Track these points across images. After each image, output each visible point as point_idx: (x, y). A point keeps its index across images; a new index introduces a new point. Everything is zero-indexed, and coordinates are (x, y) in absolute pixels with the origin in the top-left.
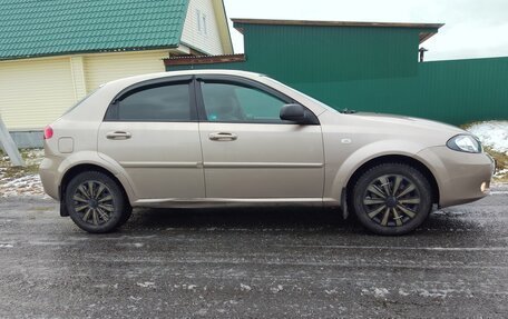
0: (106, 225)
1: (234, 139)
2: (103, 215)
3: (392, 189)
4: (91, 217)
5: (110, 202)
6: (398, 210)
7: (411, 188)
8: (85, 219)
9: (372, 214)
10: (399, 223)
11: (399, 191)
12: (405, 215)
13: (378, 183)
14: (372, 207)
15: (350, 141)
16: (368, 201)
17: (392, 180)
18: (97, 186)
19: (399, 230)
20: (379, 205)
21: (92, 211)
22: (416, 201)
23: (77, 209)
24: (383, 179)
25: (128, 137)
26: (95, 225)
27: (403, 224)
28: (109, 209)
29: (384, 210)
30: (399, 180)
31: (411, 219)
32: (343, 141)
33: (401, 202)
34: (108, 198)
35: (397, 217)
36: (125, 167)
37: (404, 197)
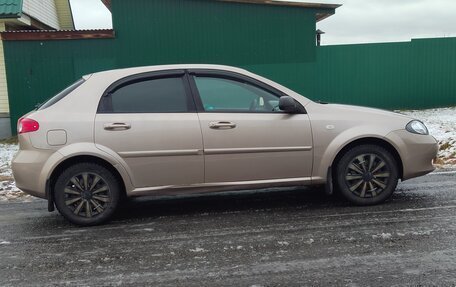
0: (101, 216)
1: (233, 127)
2: (98, 206)
3: (367, 166)
4: (84, 210)
5: (105, 193)
6: (373, 183)
7: (382, 164)
8: (76, 212)
9: (353, 188)
10: (374, 194)
11: (373, 167)
12: (378, 187)
13: (357, 162)
14: (352, 182)
15: (333, 127)
16: (349, 178)
17: (367, 158)
18: (91, 177)
19: (374, 200)
20: (358, 180)
21: (85, 204)
22: (386, 175)
23: (68, 202)
24: (360, 158)
25: (128, 128)
26: (89, 217)
27: (378, 194)
28: (105, 200)
29: (362, 184)
30: (372, 158)
31: (383, 190)
32: (327, 127)
33: (375, 176)
34: (104, 189)
35: (373, 189)
36: (124, 157)
37: (377, 172)
